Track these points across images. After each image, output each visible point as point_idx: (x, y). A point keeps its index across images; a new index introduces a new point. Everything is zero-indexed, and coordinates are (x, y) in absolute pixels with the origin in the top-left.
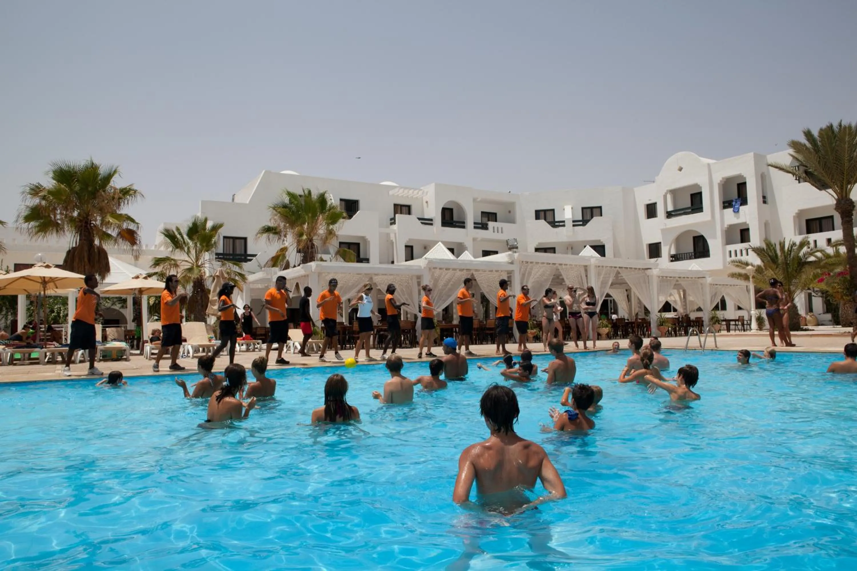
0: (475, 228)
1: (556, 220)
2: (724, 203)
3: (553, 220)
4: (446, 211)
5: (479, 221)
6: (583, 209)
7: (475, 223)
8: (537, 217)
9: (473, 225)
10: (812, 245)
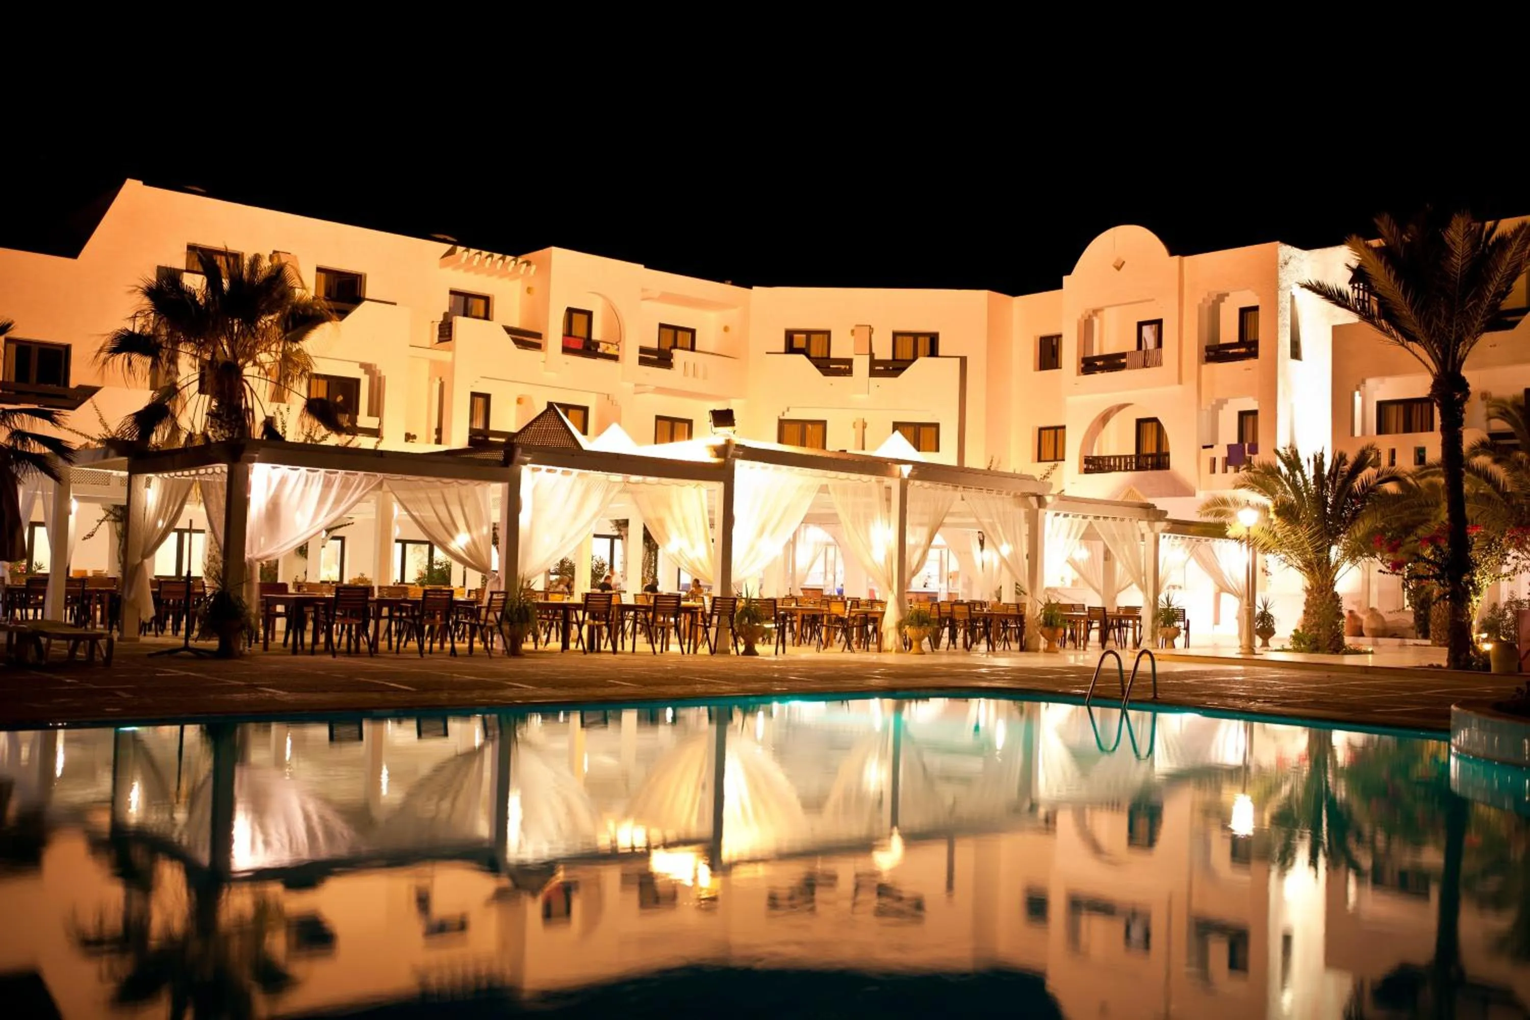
0: (643, 361)
1: (833, 355)
2: (1208, 349)
3: (825, 355)
4: (576, 316)
5: (654, 345)
6: (896, 335)
7: (642, 350)
8: (791, 349)
9: (636, 355)
10: (1385, 461)
